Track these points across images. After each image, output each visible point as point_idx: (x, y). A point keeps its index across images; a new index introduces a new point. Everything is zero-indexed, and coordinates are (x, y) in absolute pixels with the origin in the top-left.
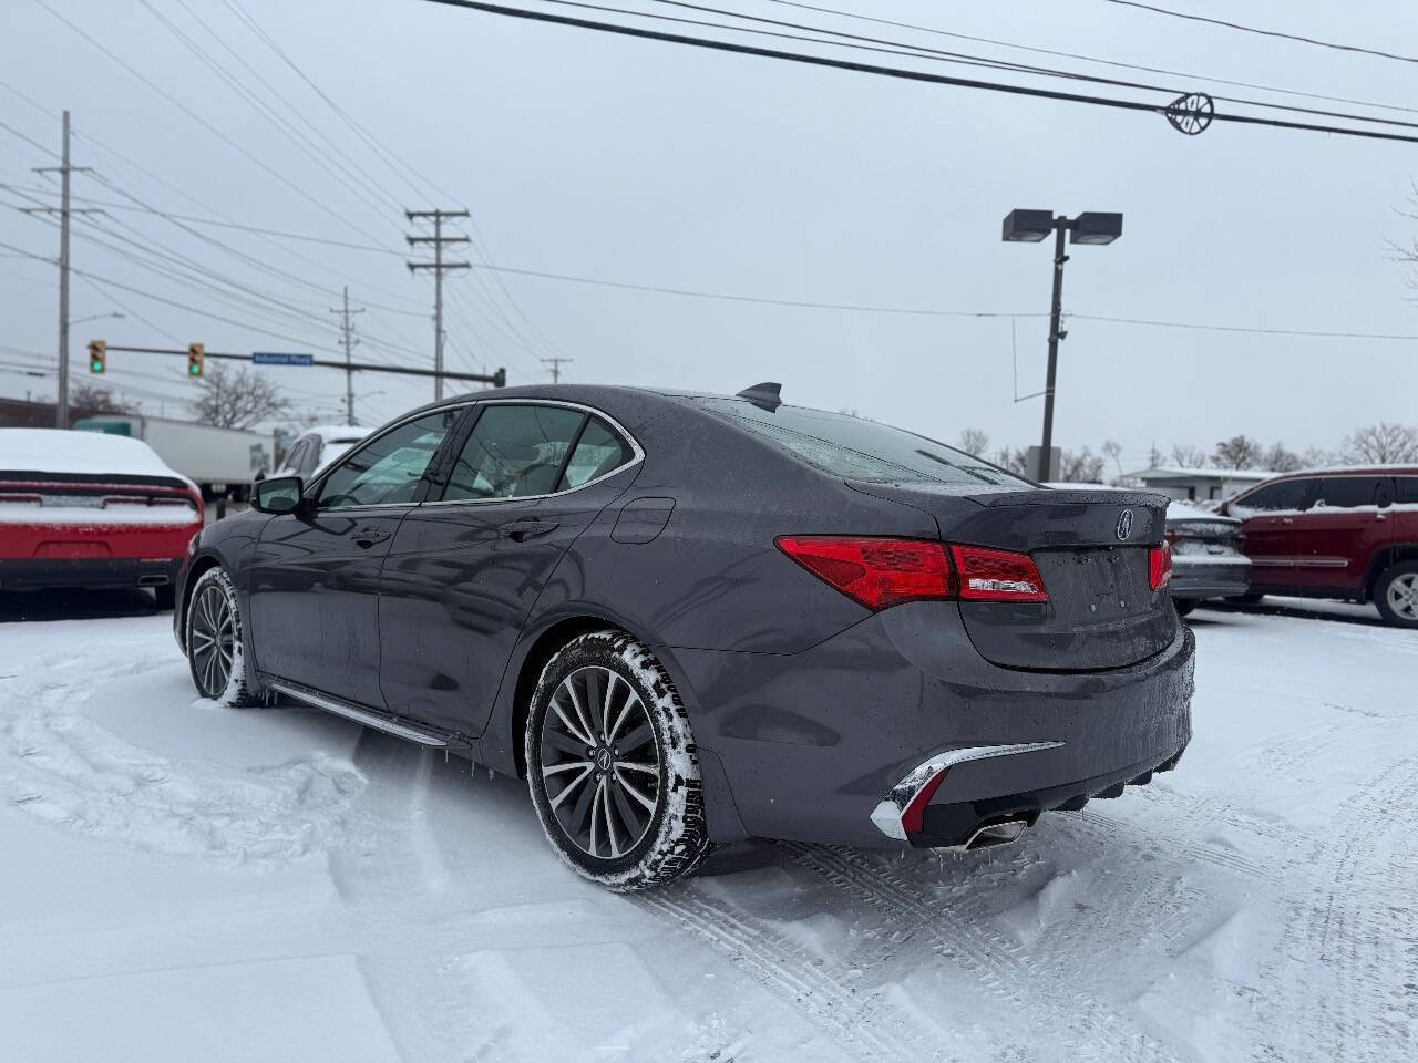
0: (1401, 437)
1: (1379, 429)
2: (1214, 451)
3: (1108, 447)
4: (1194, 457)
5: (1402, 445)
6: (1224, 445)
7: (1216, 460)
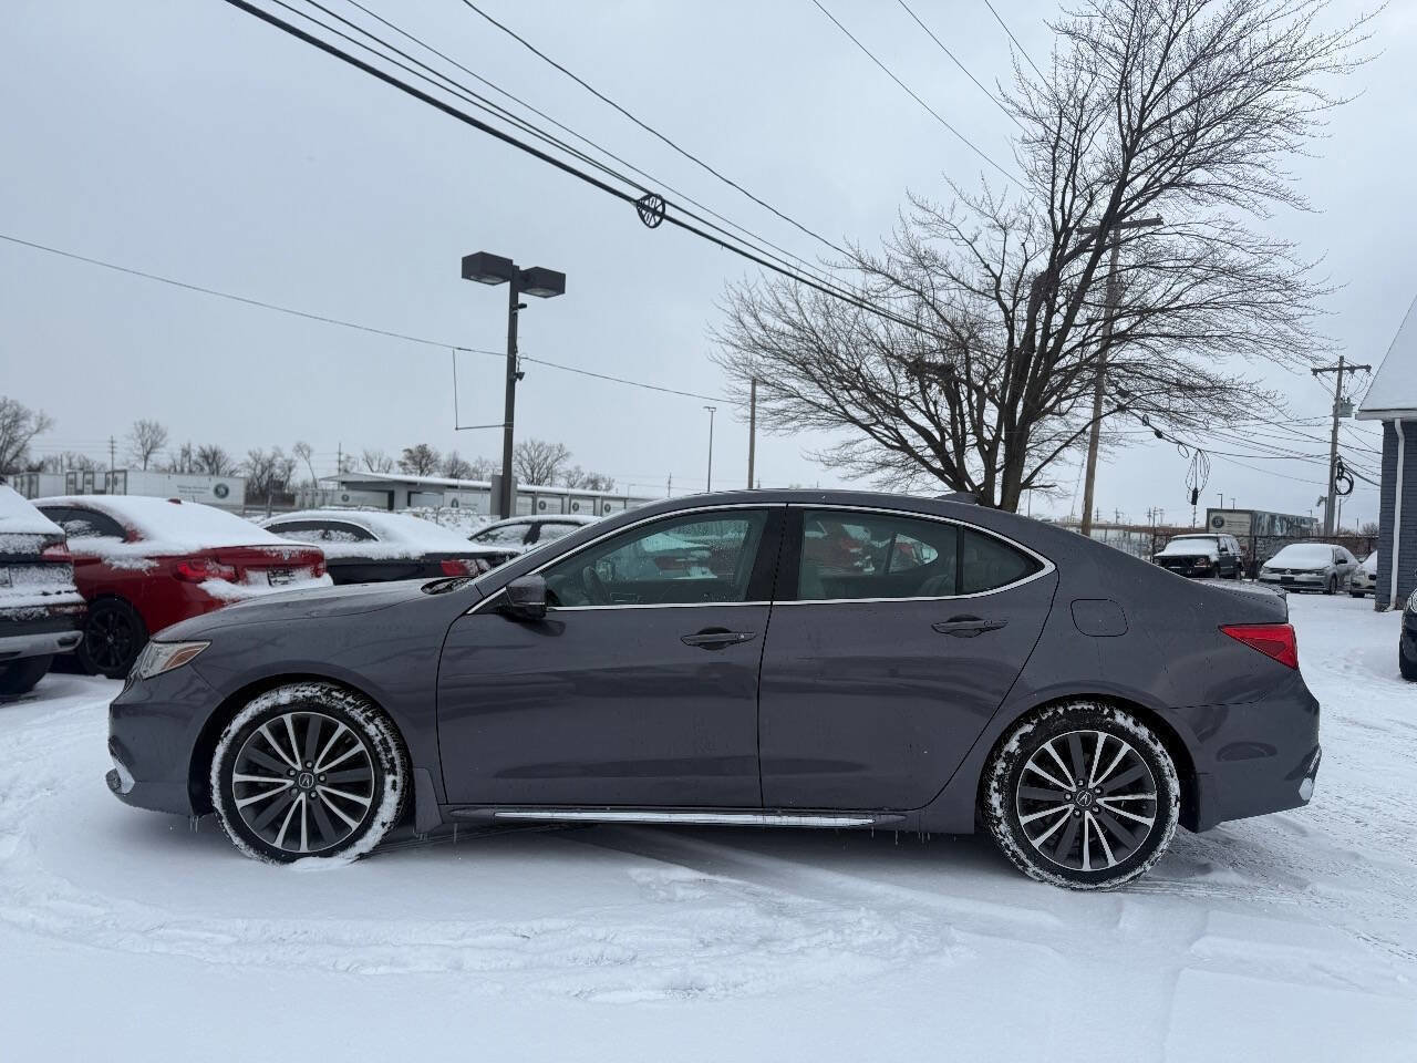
0: (545, 451)
1: (529, 444)
2: (401, 456)
3: (299, 448)
4: (383, 461)
5: (546, 459)
6: (410, 451)
7: (403, 465)
